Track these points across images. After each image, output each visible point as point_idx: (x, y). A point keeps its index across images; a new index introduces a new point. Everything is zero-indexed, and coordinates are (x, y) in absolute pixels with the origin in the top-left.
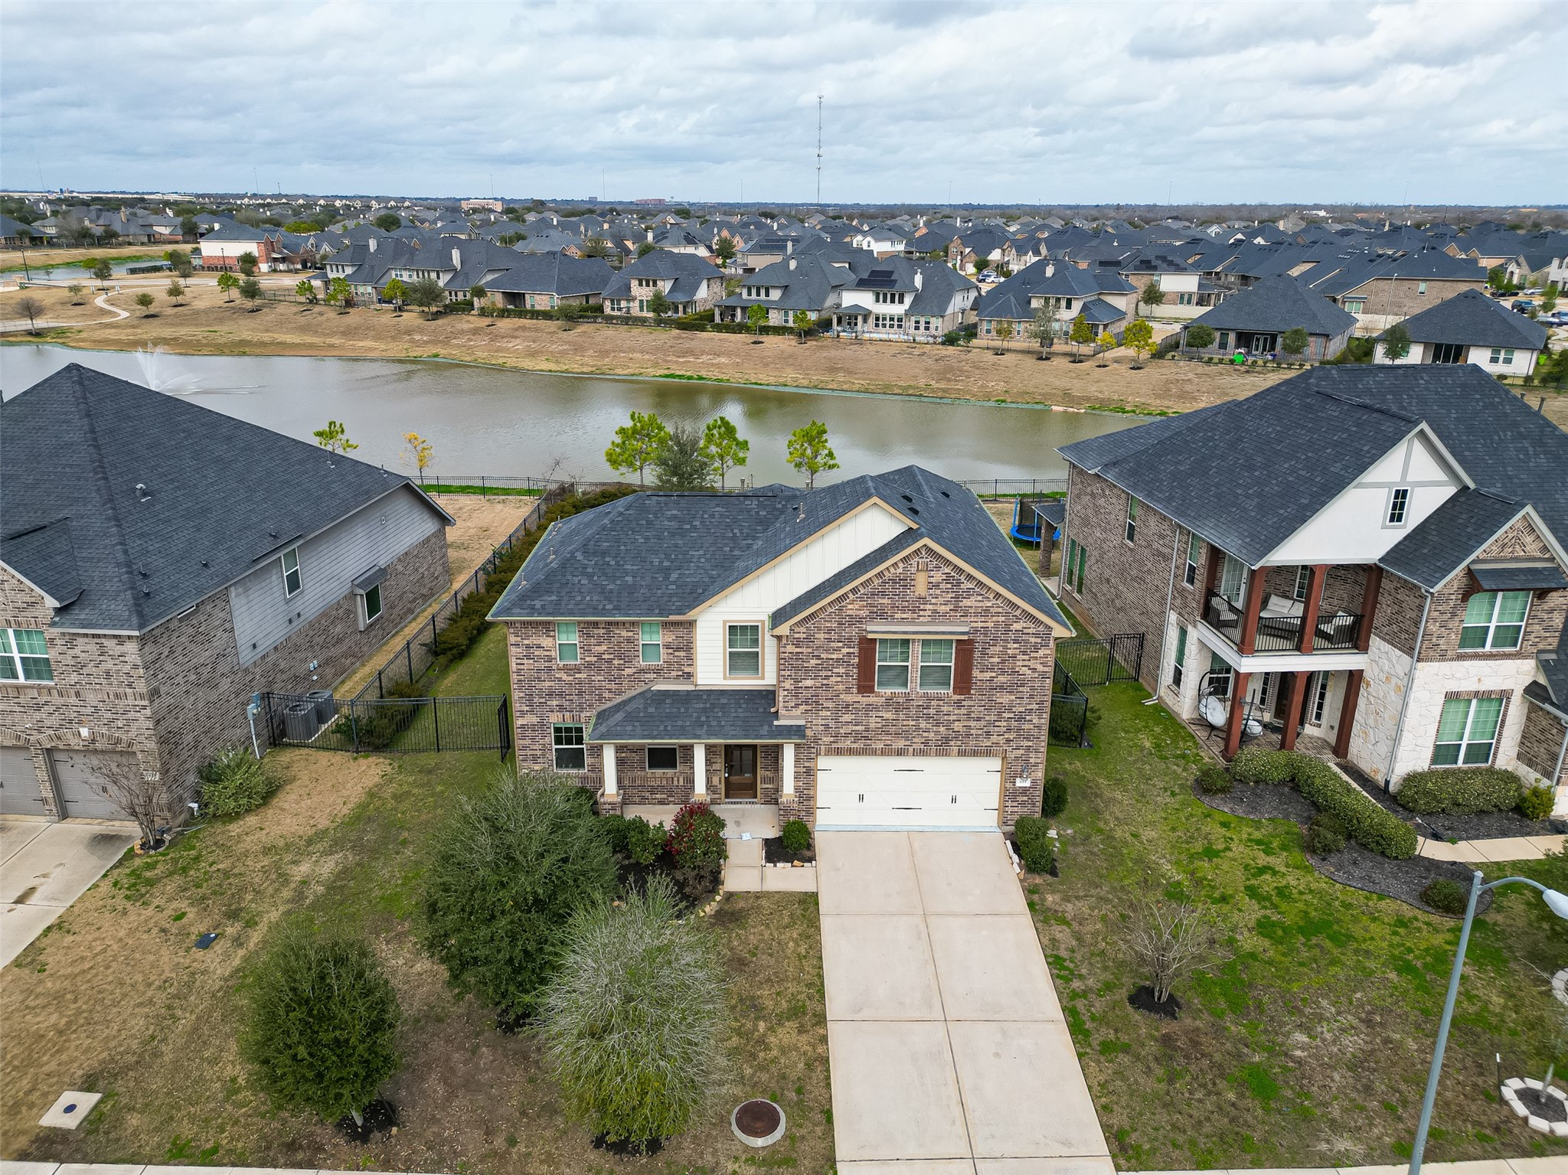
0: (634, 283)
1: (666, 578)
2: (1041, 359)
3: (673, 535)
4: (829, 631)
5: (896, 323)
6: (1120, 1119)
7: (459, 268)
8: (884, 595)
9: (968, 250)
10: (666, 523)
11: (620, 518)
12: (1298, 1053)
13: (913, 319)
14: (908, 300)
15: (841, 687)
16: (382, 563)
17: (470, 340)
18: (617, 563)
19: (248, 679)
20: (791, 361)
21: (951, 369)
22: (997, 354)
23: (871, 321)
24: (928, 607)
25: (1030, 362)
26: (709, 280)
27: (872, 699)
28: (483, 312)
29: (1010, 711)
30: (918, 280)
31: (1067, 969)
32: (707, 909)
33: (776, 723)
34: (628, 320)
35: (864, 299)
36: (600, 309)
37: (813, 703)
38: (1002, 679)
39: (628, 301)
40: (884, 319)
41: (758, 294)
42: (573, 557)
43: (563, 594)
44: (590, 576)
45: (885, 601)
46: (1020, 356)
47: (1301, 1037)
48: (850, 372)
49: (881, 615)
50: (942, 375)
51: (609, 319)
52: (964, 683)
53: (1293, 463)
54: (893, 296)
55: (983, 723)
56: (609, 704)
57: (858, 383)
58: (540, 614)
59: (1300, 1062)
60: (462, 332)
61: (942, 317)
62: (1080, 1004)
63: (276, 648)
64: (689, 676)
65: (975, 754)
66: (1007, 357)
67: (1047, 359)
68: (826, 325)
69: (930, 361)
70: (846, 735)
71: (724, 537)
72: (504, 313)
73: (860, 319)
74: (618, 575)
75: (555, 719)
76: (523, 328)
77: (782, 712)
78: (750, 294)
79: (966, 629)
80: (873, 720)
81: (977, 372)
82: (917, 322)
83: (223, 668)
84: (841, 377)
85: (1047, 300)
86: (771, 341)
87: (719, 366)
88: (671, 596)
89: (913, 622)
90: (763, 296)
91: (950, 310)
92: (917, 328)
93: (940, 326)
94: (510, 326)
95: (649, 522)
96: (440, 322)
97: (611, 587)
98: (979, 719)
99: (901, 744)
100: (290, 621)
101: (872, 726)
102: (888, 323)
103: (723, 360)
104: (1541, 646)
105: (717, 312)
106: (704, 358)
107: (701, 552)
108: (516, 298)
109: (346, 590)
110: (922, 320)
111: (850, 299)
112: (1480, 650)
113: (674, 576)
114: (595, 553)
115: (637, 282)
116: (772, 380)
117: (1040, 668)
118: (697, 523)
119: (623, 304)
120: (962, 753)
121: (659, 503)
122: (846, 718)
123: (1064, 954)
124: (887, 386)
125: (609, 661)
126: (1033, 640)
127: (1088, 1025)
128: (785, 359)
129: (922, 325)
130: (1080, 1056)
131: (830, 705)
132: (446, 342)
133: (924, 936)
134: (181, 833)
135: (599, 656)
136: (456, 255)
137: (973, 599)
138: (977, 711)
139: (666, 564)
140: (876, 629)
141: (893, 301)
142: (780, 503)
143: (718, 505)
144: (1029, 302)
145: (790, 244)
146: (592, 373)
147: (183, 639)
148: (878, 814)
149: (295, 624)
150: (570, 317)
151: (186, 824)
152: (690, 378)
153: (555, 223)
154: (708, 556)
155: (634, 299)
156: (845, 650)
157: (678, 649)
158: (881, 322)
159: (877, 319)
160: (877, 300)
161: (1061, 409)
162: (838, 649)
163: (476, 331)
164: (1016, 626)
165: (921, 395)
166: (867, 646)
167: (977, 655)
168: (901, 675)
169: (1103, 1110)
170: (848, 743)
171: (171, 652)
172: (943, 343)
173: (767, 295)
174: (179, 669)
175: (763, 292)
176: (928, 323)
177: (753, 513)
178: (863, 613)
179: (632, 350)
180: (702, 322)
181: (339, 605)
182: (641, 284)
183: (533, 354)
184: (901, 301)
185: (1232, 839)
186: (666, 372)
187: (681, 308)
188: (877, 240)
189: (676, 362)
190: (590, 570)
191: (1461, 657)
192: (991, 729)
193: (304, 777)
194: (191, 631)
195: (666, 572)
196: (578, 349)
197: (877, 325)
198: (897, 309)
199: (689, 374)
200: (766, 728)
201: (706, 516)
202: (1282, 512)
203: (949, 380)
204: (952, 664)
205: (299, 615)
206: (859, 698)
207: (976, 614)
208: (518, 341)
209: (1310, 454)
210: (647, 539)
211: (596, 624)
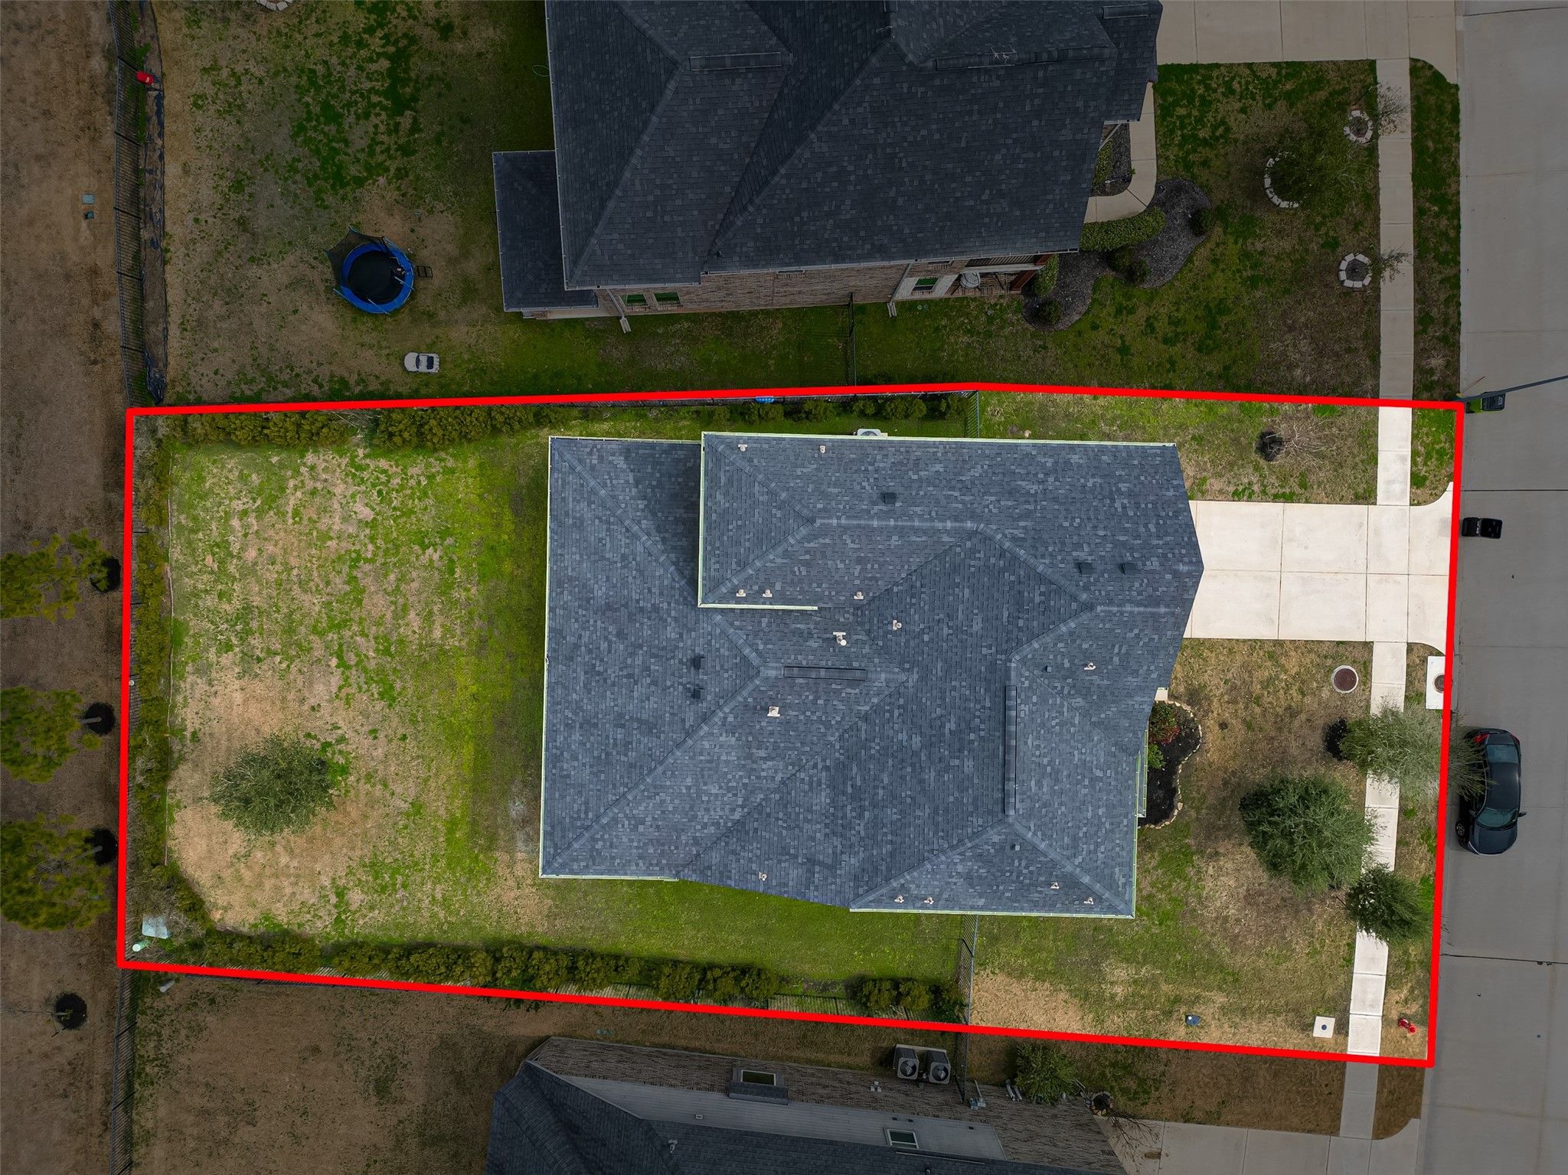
1: (1100, 779)
3: (1057, 781)
10: (1045, 790)
11: (1039, 834)
12: (1308, 379)
18: (1085, 825)
19: (983, 1119)
31: (1244, 490)
42: (1080, 865)
43: (1114, 863)
44: (1097, 845)
71: (1060, 734)
74: (1096, 822)
88: (1117, 773)
95: (1045, 805)
97: (1107, 826)
100: (909, 1121)
107: (1076, 752)
113: (1099, 773)
114: (1075, 847)
118: (1045, 761)
121: (1022, 801)
127: (1287, 490)
130: (1307, 502)
139: (1086, 782)
142: (1023, 683)
143: (1026, 743)
154: (1080, 746)
177: (1034, 708)
190: (1092, 847)
195: (1094, 780)
201: (1038, 753)
210: (1061, 804)
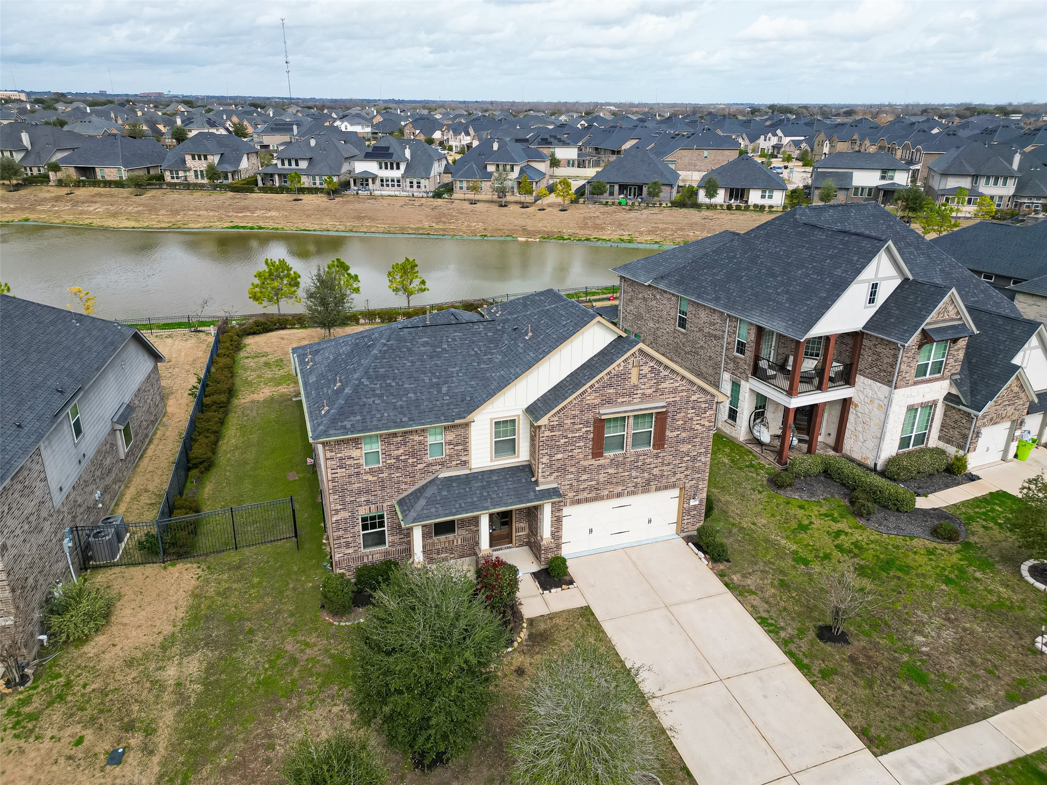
0: (188, 158)
1: (439, 391)
2: (501, 206)
3: (431, 357)
4: (574, 417)
5: (396, 183)
6: (859, 721)
7: (30, 148)
8: (610, 386)
9: (418, 132)
10: (422, 348)
11: (385, 348)
12: (924, 649)
13: (408, 180)
14: (403, 167)
15: (581, 456)
16: (127, 401)
17: (53, 206)
18: (397, 384)
19: (61, 517)
20: (327, 212)
21: (444, 215)
22: (471, 204)
23: (378, 182)
24: (639, 391)
25: (495, 208)
26: (248, 154)
27: (602, 461)
28: (60, 183)
29: (688, 455)
30: (408, 153)
31: (771, 625)
32: (522, 635)
33: (537, 489)
34: (188, 186)
35: (372, 167)
36: (161, 178)
37: (562, 470)
38: (684, 435)
39: (185, 171)
40: (387, 181)
41: (290, 164)
42: (361, 383)
43: (365, 413)
44: (381, 396)
45: (611, 391)
46: (487, 205)
47: (919, 639)
48: (372, 219)
49: (609, 401)
50: (439, 218)
51: (173, 186)
52: (660, 441)
53: (804, 270)
54: (392, 164)
55: (672, 466)
56: (405, 494)
57: (382, 227)
58: (352, 432)
59: (928, 654)
60: (45, 200)
61: (428, 178)
62: (792, 647)
63: (74, 487)
64: (465, 463)
65: (666, 488)
66: (479, 206)
67: (506, 206)
68: (346, 185)
69: (428, 210)
70: (584, 489)
71: (470, 356)
72: (78, 184)
73: (370, 181)
74: (401, 393)
75: (363, 511)
76: (100, 195)
77: (541, 480)
78: (283, 164)
79: (663, 404)
80: (601, 476)
81: (462, 216)
82: (411, 183)
83: (44, 514)
84: (367, 223)
85: (498, 166)
86: (307, 198)
87: (271, 218)
88: (448, 404)
89: (629, 403)
90: (293, 166)
91: (432, 175)
92: (412, 187)
93: (430, 185)
94: (87, 193)
95: (409, 350)
96: (22, 192)
97: (399, 403)
98: (669, 464)
99: (619, 489)
100: (80, 462)
101: (601, 480)
102: (390, 183)
103: (273, 213)
104: (953, 371)
105: (259, 178)
106: (258, 213)
107: (457, 369)
108: (87, 172)
109: (108, 428)
110: (415, 181)
111: (361, 167)
112: (924, 378)
113: (444, 389)
114: (377, 378)
115: (190, 157)
116: (316, 227)
117: (707, 424)
118: (445, 346)
119: (181, 174)
120: (658, 489)
121: (410, 333)
122: (584, 477)
123: (765, 615)
124: (403, 228)
125: (405, 461)
126: (703, 406)
127: (806, 661)
128: (321, 211)
129: (415, 185)
130: (813, 683)
131: (573, 469)
132: (32, 208)
133: (676, 623)
135: (397, 458)
136: (25, 138)
137: (667, 382)
138: (669, 459)
139: (434, 380)
140: (607, 412)
141: (392, 168)
142: (499, 325)
143: (455, 331)
144: (486, 167)
145: (295, 127)
146: (169, 228)
147: (16, 495)
148: (603, 540)
149: (82, 463)
150: (139, 185)
152: (252, 228)
153: (89, 111)
154: (463, 371)
155: (189, 170)
156: (584, 430)
157: (457, 444)
158: (385, 183)
159: (382, 181)
160: (381, 168)
161: (524, 239)
162: (580, 429)
163: (57, 199)
164: (694, 398)
165: (428, 234)
166: (600, 424)
167: (669, 420)
168: (620, 443)
169: (846, 717)
170: (585, 495)
171: (10, 509)
172: (433, 197)
173: (297, 164)
174: (17, 522)
175: (293, 163)
176: (419, 183)
177: (483, 335)
178: (597, 401)
179: (197, 209)
180: (249, 186)
181: (106, 441)
182: (194, 158)
183: (114, 215)
184: (398, 168)
185: (811, 516)
186: (231, 224)
187: (230, 175)
188: (352, 125)
189: (237, 217)
190: (378, 392)
192: (677, 470)
193: (128, 592)
194: (20, 486)
195: (438, 386)
196: (153, 210)
197: (382, 185)
198: (396, 174)
199: (250, 225)
200: (532, 494)
201: (450, 340)
202: (809, 302)
203: (444, 223)
204: (652, 429)
205: (84, 455)
206: (593, 462)
207: (669, 393)
208: (97, 205)
209: (815, 264)
210: (413, 362)
211: (395, 435)
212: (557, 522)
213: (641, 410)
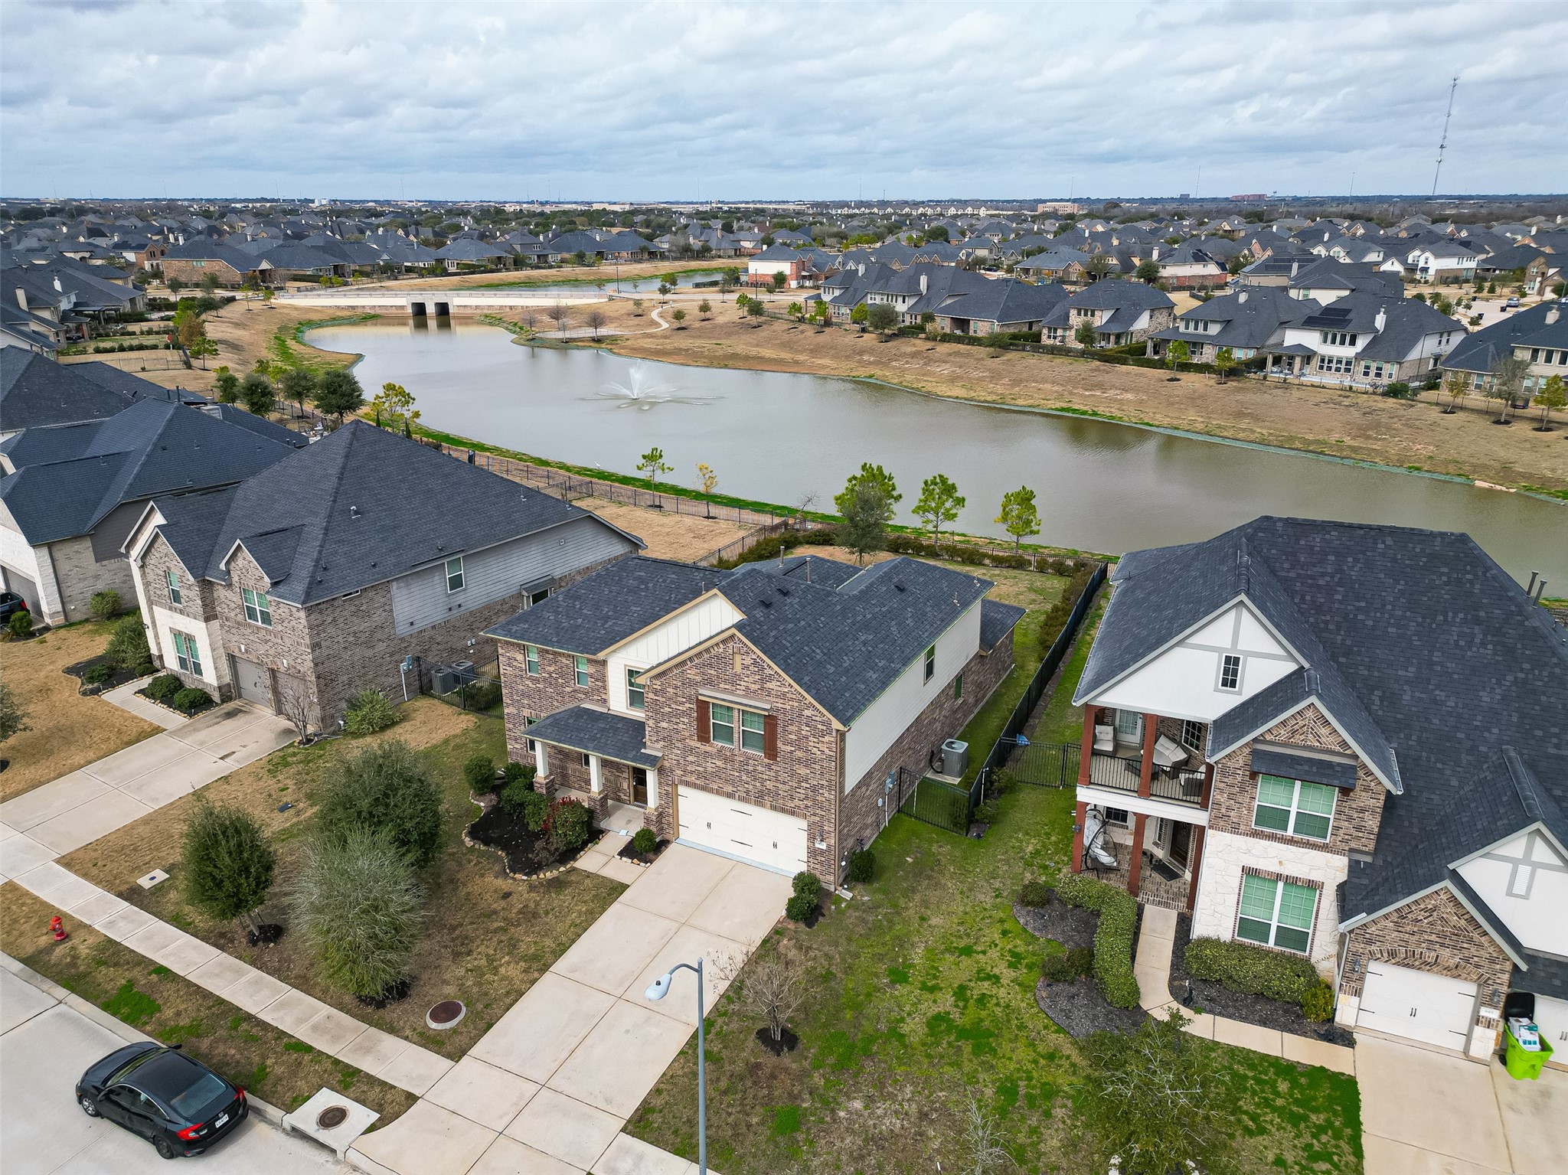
0: (1073, 313)
1: (603, 625)
2: (1498, 422)
3: (630, 592)
4: (676, 688)
5: (1343, 366)
6: (658, 1102)
7: (925, 293)
8: (711, 666)
10: (631, 581)
11: (604, 573)
12: (842, 1114)
13: (1363, 363)
14: (1362, 343)
15: (687, 734)
16: (557, 573)
17: (907, 363)
18: (581, 607)
19: (403, 645)
20: (1199, 402)
21: (1377, 425)
22: (1445, 412)
23: (1315, 362)
24: (742, 683)
25: (1483, 424)
26: (1152, 310)
27: (708, 748)
28: (932, 338)
29: (806, 781)
30: (1380, 321)
32: (548, 874)
33: (643, 751)
34: (1063, 351)
35: (1311, 339)
36: (1037, 338)
37: (668, 740)
38: (799, 754)
39: (1065, 329)
40: (1330, 361)
41: (1196, 328)
43: (534, 624)
44: (558, 614)
45: (712, 672)
46: (1473, 417)
47: (858, 1105)
48: (1256, 418)
49: (709, 682)
50: (1362, 433)
51: (1041, 348)
52: (771, 752)
54: (1343, 338)
55: (788, 787)
56: (557, 711)
57: (1261, 430)
59: (836, 1120)
60: (904, 355)
61: (1400, 363)
62: (721, 1021)
63: (434, 627)
64: (605, 701)
65: (783, 811)
66: (1459, 417)
67: (1507, 422)
68: (1259, 364)
69: (1355, 414)
70: (691, 772)
72: (946, 338)
73: (1298, 361)
74: (575, 616)
75: (526, 713)
76: (957, 353)
77: (648, 743)
78: (1187, 328)
79: (768, 707)
80: (709, 764)
81: (1408, 431)
82: (1368, 367)
83: (379, 635)
84: (1244, 424)
85: (1535, 352)
86: (1191, 381)
87: (1121, 402)
88: (597, 638)
89: (732, 693)
90: (1201, 330)
91: (1414, 355)
92: (1366, 374)
93: (1392, 372)
94: (947, 351)
95: (620, 580)
96: (889, 344)
97: (565, 624)
98: (784, 783)
99: (729, 789)
100: (450, 609)
101: (709, 769)
102: (1334, 365)
103: (1130, 396)
104: (1353, 845)
105: (1150, 344)
106: (1111, 393)
107: (639, 609)
108: (962, 324)
109: (514, 590)
110: (1374, 366)
111: (1293, 337)
112: (1280, 832)
113: (609, 624)
114: (572, 597)
115: (1076, 312)
116: (1166, 421)
117: (827, 751)
118: (651, 585)
119: (1060, 332)
120: (774, 808)
122: (691, 758)
123: (751, 985)
124: (1291, 439)
125: (556, 679)
126: (819, 726)
127: (710, 1036)
128: (1195, 400)
129: (1373, 372)
130: (682, 1052)
131: (679, 745)
132: (885, 365)
133: (667, 938)
134: (325, 738)
135: (550, 674)
136: (923, 281)
137: (774, 683)
138: (783, 776)
139: (611, 613)
140: (706, 693)
141: (1342, 343)
144: (1512, 353)
145: (1295, 266)
146: (993, 402)
147: (345, 613)
148: (719, 841)
149: (453, 612)
150: (1000, 344)
151: (334, 733)
152: (1084, 413)
154: (641, 613)
155: (1071, 328)
156: (688, 705)
157: (597, 680)
158: (1326, 365)
159: (1323, 361)
160: (1325, 341)
161: (1485, 485)
162: (683, 703)
163: (914, 355)
164: (807, 713)
165: (1322, 453)
166: (703, 707)
167: (779, 730)
168: (727, 734)
169: (657, 1091)
170: (692, 779)
171: (334, 620)
172: (1383, 394)
173: (1205, 329)
174: (340, 632)
175: (1201, 326)
176: (1381, 369)
177: (694, 583)
178: (698, 678)
179: (1044, 381)
180: (1135, 354)
181: (504, 602)
182: (1079, 314)
183: (953, 380)
184: (1353, 343)
185: (996, 946)
186: (1065, 405)
187: (1112, 338)
188: (1437, 256)
189: (1081, 395)
190: (560, 610)
191: (1255, 834)
192: (794, 794)
193: (419, 717)
194: (353, 608)
196: (996, 376)
197: (1321, 367)
198: (1347, 352)
199: (1085, 408)
200: (634, 753)
201: (661, 581)
203: (1369, 437)
204: (762, 733)
205: (460, 606)
206: (699, 745)
207: (777, 696)
208: (947, 366)
210: (611, 592)
211: (547, 652)
212: (670, 798)
213: (750, 706)
